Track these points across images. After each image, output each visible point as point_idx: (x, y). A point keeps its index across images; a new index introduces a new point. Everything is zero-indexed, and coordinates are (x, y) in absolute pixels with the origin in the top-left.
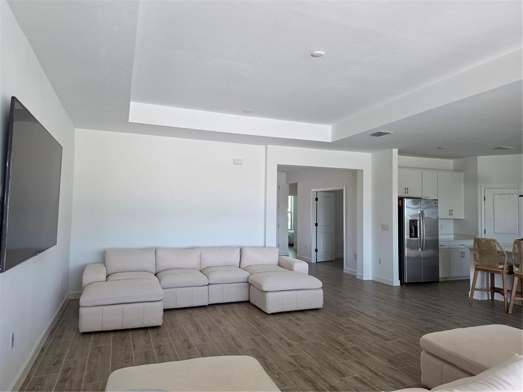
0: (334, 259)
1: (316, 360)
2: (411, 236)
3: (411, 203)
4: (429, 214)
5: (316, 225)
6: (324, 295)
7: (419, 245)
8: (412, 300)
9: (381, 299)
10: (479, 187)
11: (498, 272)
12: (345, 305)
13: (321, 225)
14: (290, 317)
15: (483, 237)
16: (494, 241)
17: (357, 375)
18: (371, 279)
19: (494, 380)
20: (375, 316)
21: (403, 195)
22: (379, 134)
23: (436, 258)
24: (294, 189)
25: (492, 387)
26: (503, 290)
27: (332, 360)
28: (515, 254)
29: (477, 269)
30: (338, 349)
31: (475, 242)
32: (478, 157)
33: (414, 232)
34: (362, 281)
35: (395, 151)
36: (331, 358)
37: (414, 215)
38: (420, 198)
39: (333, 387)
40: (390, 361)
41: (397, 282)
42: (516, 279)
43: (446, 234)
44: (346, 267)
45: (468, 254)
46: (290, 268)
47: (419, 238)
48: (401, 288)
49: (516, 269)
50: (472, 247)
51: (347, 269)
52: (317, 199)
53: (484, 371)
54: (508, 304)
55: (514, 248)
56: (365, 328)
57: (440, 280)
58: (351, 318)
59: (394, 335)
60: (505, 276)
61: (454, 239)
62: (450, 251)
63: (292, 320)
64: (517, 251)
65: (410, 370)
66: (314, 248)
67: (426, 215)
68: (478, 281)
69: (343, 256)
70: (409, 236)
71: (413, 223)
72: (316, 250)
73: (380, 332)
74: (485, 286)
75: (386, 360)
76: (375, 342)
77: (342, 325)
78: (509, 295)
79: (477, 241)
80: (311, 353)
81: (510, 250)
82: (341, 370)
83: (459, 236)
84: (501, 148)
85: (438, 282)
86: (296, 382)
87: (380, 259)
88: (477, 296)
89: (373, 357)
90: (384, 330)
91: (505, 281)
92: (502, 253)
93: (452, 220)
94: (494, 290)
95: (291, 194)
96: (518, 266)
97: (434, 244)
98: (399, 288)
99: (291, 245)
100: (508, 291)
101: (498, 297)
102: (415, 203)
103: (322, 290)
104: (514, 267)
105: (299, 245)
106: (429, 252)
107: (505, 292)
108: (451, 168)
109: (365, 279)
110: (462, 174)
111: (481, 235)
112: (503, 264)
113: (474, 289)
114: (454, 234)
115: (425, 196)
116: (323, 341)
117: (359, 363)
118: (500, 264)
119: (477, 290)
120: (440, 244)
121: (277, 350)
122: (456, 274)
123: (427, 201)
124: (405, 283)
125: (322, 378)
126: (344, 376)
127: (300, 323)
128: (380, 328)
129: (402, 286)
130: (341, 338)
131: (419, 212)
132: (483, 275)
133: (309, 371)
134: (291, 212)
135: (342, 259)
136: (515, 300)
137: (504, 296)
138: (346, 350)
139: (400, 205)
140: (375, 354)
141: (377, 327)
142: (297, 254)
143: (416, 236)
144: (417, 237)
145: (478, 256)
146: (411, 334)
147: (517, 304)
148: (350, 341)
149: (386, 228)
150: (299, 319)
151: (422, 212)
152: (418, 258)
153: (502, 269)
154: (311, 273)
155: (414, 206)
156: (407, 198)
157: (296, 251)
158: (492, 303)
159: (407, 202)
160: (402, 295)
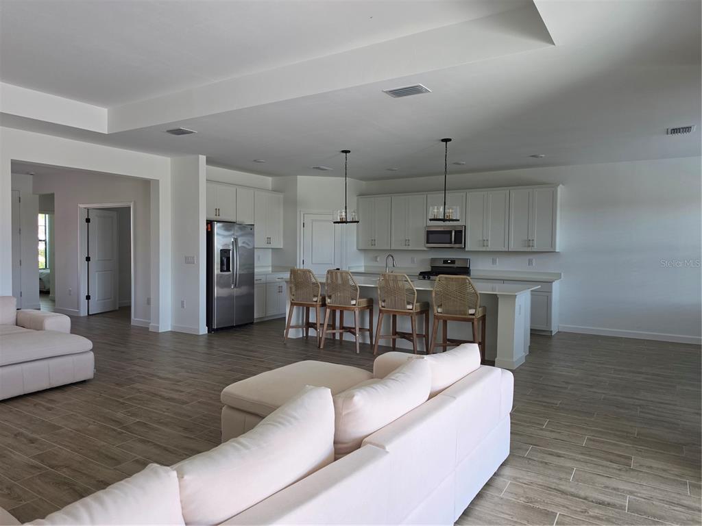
0: (117, 308)
1: (76, 452)
2: (222, 270)
3: (223, 228)
4: (244, 243)
5: (88, 259)
6: (96, 360)
7: (231, 281)
8: (220, 349)
9: (182, 353)
10: (298, 213)
11: (313, 306)
12: (129, 369)
13: (97, 259)
14: (37, 400)
15: (302, 268)
16: (310, 272)
17: (139, 457)
18: (170, 329)
19: (282, 418)
20: (171, 376)
21: (213, 217)
22: (179, 132)
23: (251, 296)
24: (47, 204)
25: (279, 425)
26: (316, 324)
27: (104, 446)
28: (328, 285)
29: (292, 304)
30: (115, 430)
31: (291, 273)
32: (298, 176)
33: (225, 265)
34: (157, 334)
35: (203, 158)
36: (103, 443)
37: (226, 244)
38: (234, 223)
39: (102, 481)
40: (186, 429)
41: (203, 330)
42: (328, 310)
43: (264, 267)
44: (135, 317)
45: (285, 287)
46: (37, 326)
47: (231, 272)
48: (208, 336)
49: (328, 301)
50: (289, 280)
51: (136, 319)
52: (88, 220)
53: (275, 409)
54: (320, 338)
55: (327, 278)
56: (155, 395)
57: (255, 322)
58: (137, 386)
59: (195, 395)
60: (318, 308)
61: (272, 272)
62: (266, 285)
63: (40, 404)
64: (329, 281)
65: (211, 434)
66: (84, 294)
67: (240, 245)
68: (294, 317)
69: (130, 302)
70: (219, 270)
71: (224, 253)
72: (88, 298)
73: (175, 395)
74: (301, 322)
75: (181, 429)
76: (168, 409)
77: (123, 397)
78: (321, 328)
79: (294, 272)
80: (69, 444)
81: (324, 280)
82: (116, 457)
83: (276, 268)
84: (318, 168)
85: (252, 323)
86: (41, 490)
87: (183, 302)
88: (292, 334)
89: (163, 428)
90: (182, 392)
91: (318, 314)
92: (316, 284)
93: (270, 250)
94: (309, 325)
95: (42, 212)
96: (330, 297)
97: (249, 279)
98: (206, 337)
99: (45, 292)
100: (321, 324)
101: (312, 332)
102: (227, 229)
103: (92, 353)
104: (327, 298)
105: (58, 291)
106: (243, 290)
107: (318, 325)
108: (270, 187)
109: (161, 330)
110: (281, 196)
111: (300, 266)
112: (317, 296)
113: (289, 327)
114: (272, 266)
115: (239, 220)
116: (89, 424)
117: (143, 441)
118: (315, 296)
119: (293, 327)
120: (256, 278)
121: (9, 453)
122: (272, 312)
123: (242, 227)
124: (214, 330)
125: (85, 474)
126: (119, 463)
127: (53, 406)
128: (177, 391)
129: (210, 334)
130: (120, 415)
131: (233, 240)
132: (299, 309)
133: (64, 470)
134: (45, 241)
135: (129, 308)
136: (327, 334)
137: (316, 330)
138: (126, 428)
139: (209, 230)
140: (166, 424)
141: (172, 390)
142: (54, 306)
143: (228, 270)
144: (230, 271)
145: (293, 290)
146: (215, 390)
147: (329, 337)
148: (133, 415)
149: (190, 261)
150: (52, 400)
151: (236, 240)
152: (230, 298)
153: (316, 302)
154: (75, 330)
155: (227, 233)
156: (218, 222)
157: (53, 301)
158: (306, 339)
159: (217, 228)
160: (210, 345)
